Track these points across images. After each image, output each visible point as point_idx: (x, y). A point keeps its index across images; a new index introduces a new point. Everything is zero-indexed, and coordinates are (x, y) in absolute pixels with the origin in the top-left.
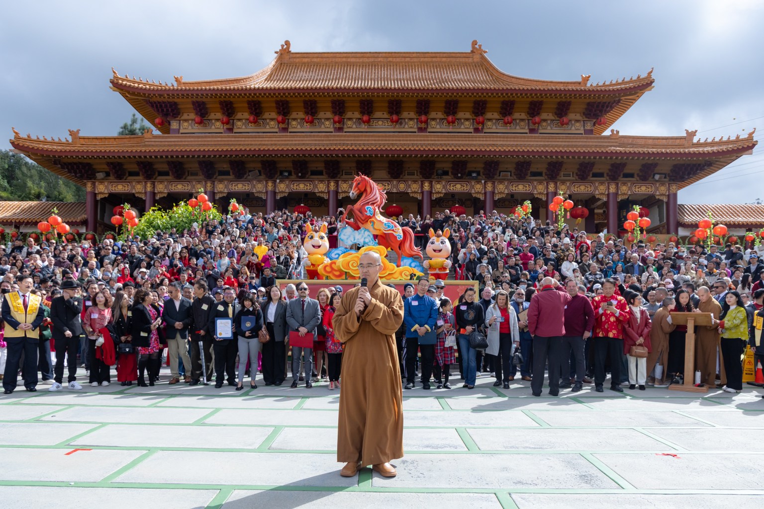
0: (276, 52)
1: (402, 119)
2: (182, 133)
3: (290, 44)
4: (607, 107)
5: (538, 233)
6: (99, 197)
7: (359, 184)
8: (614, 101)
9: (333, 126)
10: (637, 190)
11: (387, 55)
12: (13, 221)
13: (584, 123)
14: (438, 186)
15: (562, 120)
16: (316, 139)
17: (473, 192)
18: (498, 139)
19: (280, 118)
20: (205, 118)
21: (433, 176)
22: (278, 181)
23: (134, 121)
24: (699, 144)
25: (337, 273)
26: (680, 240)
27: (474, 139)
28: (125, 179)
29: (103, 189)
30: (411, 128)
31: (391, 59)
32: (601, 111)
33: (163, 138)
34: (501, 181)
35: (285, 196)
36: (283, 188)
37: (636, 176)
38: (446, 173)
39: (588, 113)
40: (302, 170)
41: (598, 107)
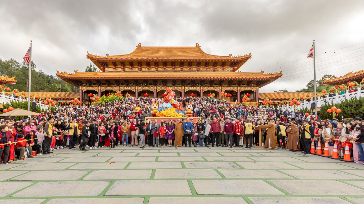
0: (137, 47)
1: (175, 68)
2: (109, 72)
3: (141, 44)
4: (237, 64)
5: (217, 103)
6: (83, 91)
7: (167, 90)
8: (239, 62)
9: (155, 70)
10: (246, 89)
11: (170, 48)
12: (56, 98)
13: (230, 69)
14: (187, 88)
15: (223, 68)
16: (150, 74)
17: (197, 90)
18: (204, 74)
19: (139, 68)
20: (116, 67)
21: (185, 85)
22: (139, 86)
23: (91, 66)
24: (265, 75)
25: (161, 115)
26: (260, 104)
27: (197, 74)
28: (92, 86)
29: (85, 88)
30: (178, 70)
31: (171, 49)
32: (235, 65)
33: (103, 73)
34: (205, 86)
35: (141, 91)
36: (141, 88)
37: (246, 85)
38: (189, 84)
39: (231, 65)
40: (146, 83)
41: (234, 64)
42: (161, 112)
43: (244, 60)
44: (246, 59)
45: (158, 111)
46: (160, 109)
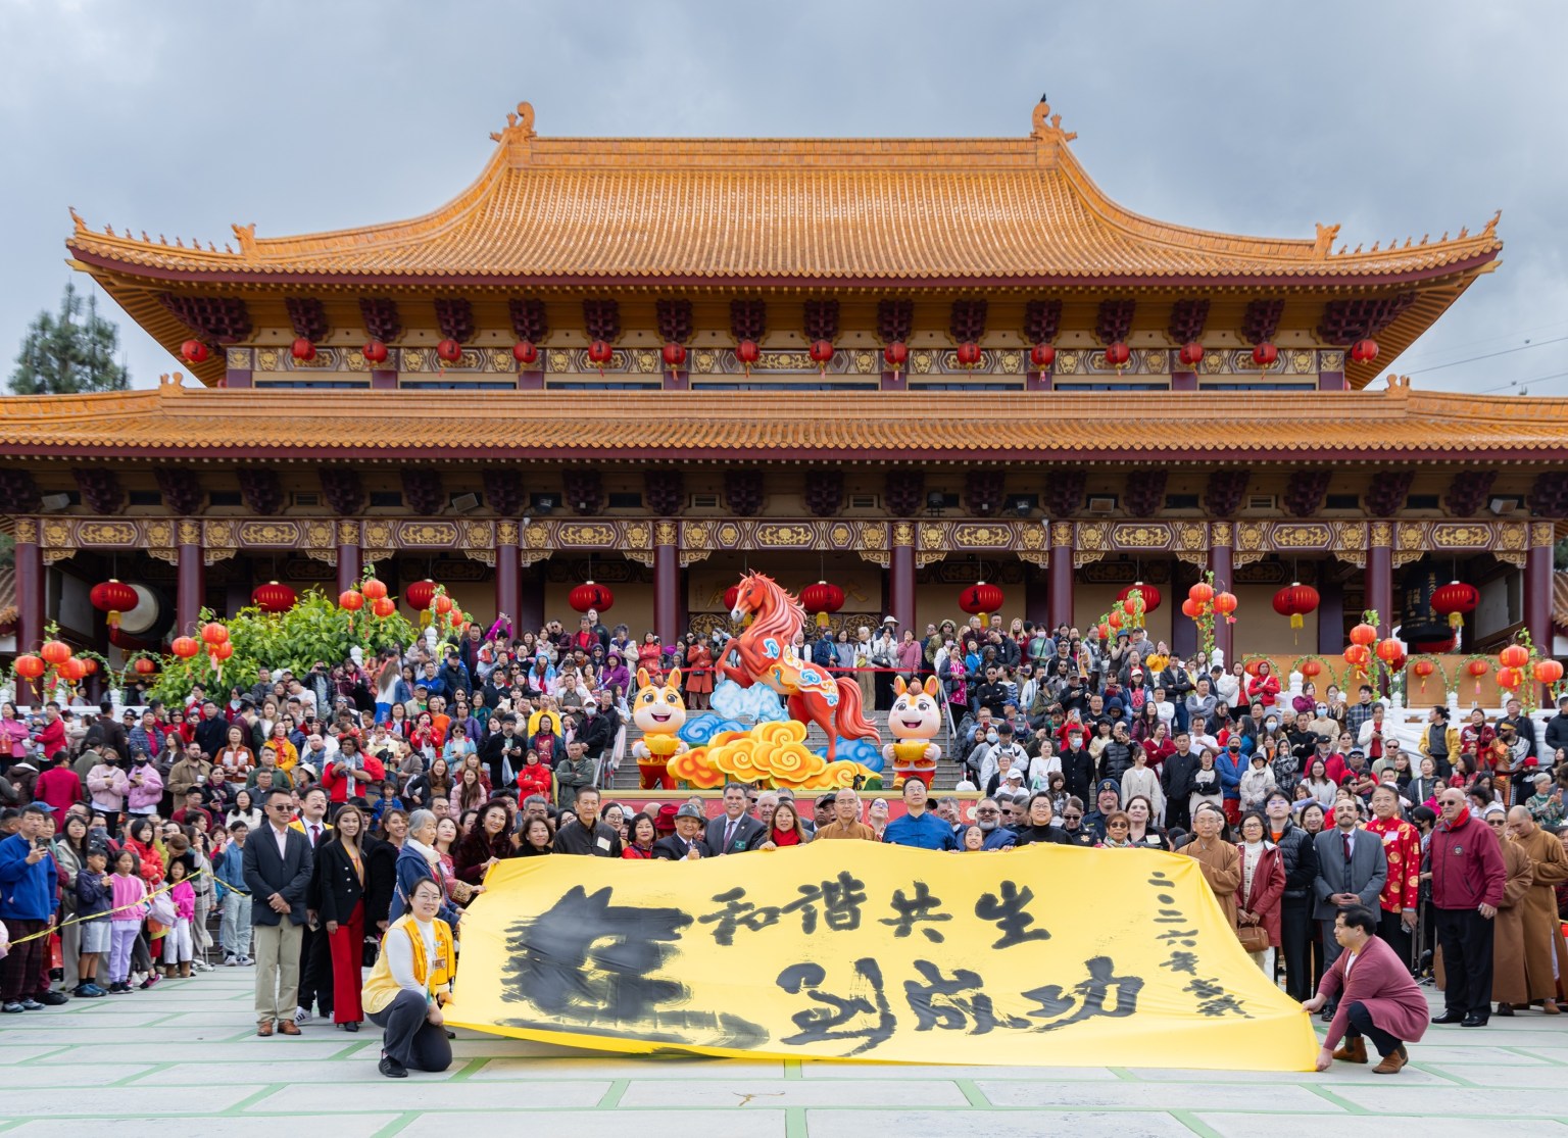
0: (494, 137)
1: (841, 350)
2: (259, 384)
3: (532, 113)
4: (1380, 313)
6: (50, 559)
7: (750, 592)
8: (1395, 302)
9: (663, 367)
10: (1444, 540)
11: (802, 147)
13: (1319, 356)
14: (933, 534)
15: (1259, 348)
16: (618, 405)
17: (1020, 548)
18: (1090, 405)
19: (524, 349)
20: (322, 344)
21: (918, 510)
22: (527, 520)
23: (71, 306)
25: (706, 775)
27: (1027, 405)
28: (122, 513)
29: (61, 537)
30: (865, 373)
32: (1364, 323)
33: (211, 397)
34: (1092, 521)
35: (544, 560)
36: (540, 538)
37: (1442, 503)
38: (951, 501)
39: (1331, 328)
40: (587, 494)
41: (1354, 312)
42: (702, 754)
43: (1439, 281)
44: (1453, 278)
45: (685, 739)
46: (698, 725)
